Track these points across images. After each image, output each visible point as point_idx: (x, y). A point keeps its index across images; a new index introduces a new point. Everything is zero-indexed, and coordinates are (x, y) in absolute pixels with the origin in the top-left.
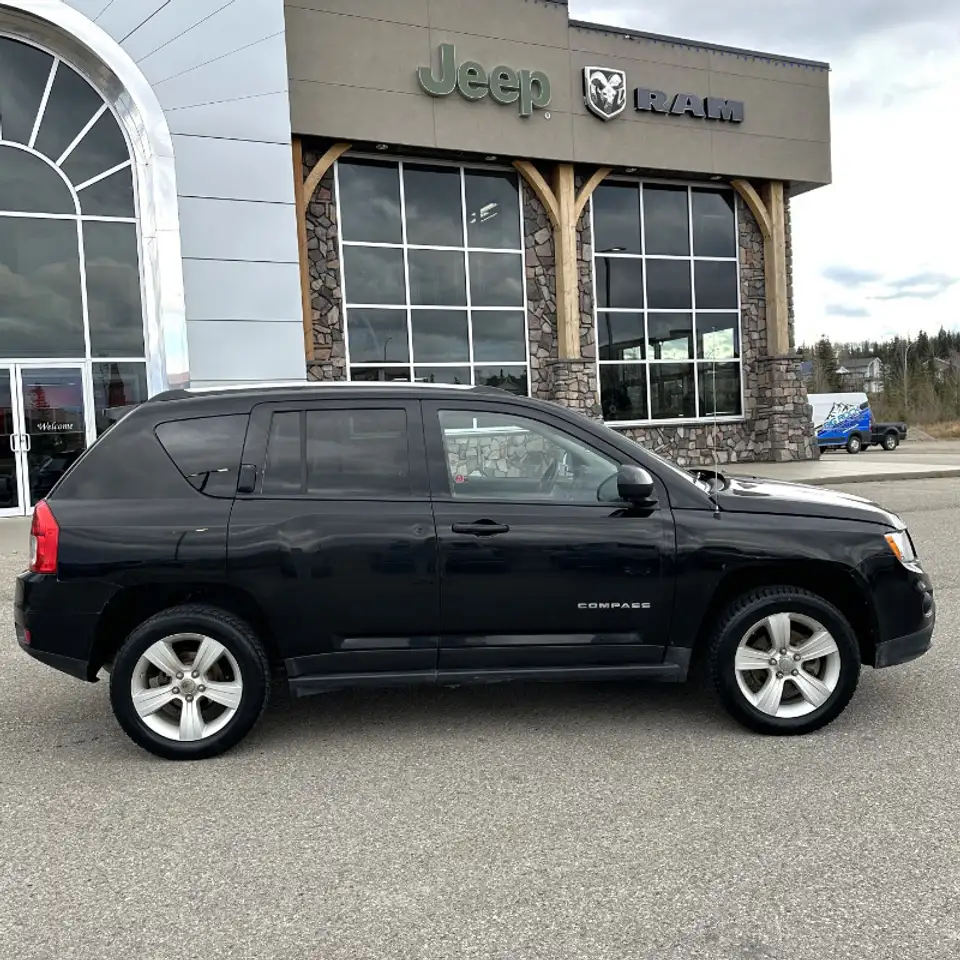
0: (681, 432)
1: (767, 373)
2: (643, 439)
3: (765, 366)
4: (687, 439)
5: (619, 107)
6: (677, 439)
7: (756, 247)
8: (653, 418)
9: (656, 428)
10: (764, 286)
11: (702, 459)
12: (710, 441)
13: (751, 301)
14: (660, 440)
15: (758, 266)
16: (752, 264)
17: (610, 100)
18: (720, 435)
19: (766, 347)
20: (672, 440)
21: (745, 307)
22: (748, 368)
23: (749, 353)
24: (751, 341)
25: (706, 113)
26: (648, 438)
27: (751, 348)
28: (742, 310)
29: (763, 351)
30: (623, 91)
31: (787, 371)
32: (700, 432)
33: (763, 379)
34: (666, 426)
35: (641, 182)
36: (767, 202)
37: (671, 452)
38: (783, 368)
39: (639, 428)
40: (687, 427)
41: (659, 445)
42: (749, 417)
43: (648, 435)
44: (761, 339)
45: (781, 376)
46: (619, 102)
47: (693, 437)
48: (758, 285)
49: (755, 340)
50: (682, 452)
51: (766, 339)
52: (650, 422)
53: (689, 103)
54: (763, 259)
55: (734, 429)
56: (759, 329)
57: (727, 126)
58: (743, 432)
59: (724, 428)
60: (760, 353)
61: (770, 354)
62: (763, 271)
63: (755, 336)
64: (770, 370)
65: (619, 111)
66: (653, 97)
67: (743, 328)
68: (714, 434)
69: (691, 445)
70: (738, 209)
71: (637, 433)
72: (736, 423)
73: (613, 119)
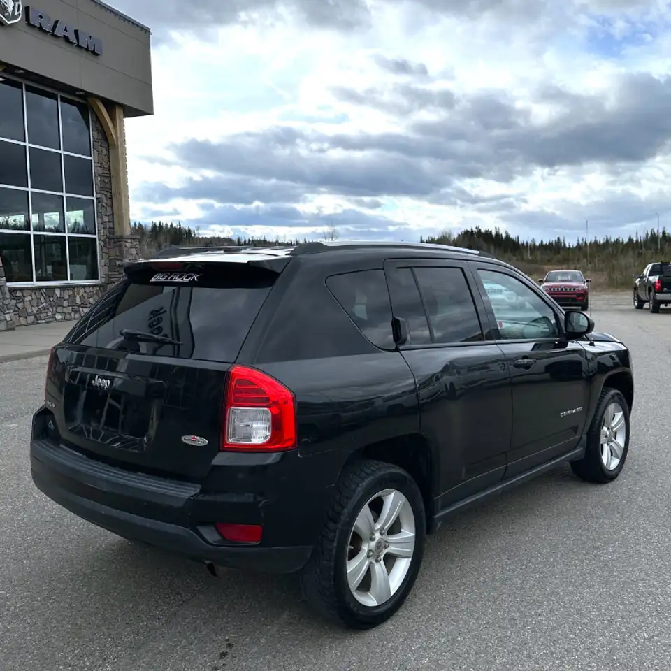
0: (58, 292)
1: (117, 248)
2: (30, 298)
3: (114, 243)
4: (62, 298)
5: (16, 17)
6: (55, 297)
7: (105, 152)
8: (36, 281)
9: (40, 288)
10: (110, 181)
11: (73, 314)
12: (78, 300)
13: (103, 192)
14: (42, 299)
15: (106, 166)
16: (101, 164)
17: (10, 9)
18: (85, 295)
19: (113, 228)
20: (51, 299)
21: (99, 196)
22: (103, 244)
23: (102, 231)
24: (103, 223)
25: (78, 41)
26: (34, 298)
27: (103, 228)
28: (97, 198)
29: (112, 230)
30: (19, 6)
31: (131, 248)
32: (71, 292)
33: (114, 252)
34: (47, 288)
35: (24, 83)
36: (113, 119)
37: (51, 309)
38: (128, 245)
39: (28, 289)
40: (63, 288)
41: (42, 303)
42: (103, 280)
43: (33, 294)
44: (109, 222)
45: (127, 251)
46: (16, 13)
47: (66, 297)
48: (107, 180)
49: (105, 222)
50: (59, 309)
51: (113, 222)
52: (35, 284)
53: (66, 30)
54: (109, 161)
55: (95, 290)
56: (108, 214)
57: (89, 56)
58: (99, 292)
59: (87, 290)
60: (109, 232)
61: (118, 234)
62: (109, 170)
63: (106, 219)
64: (120, 246)
65: (16, 21)
66: (41, 17)
67: (98, 212)
68: (81, 294)
69: (65, 303)
70: (92, 120)
71: (25, 293)
72: (95, 286)
73: (11, 25)
